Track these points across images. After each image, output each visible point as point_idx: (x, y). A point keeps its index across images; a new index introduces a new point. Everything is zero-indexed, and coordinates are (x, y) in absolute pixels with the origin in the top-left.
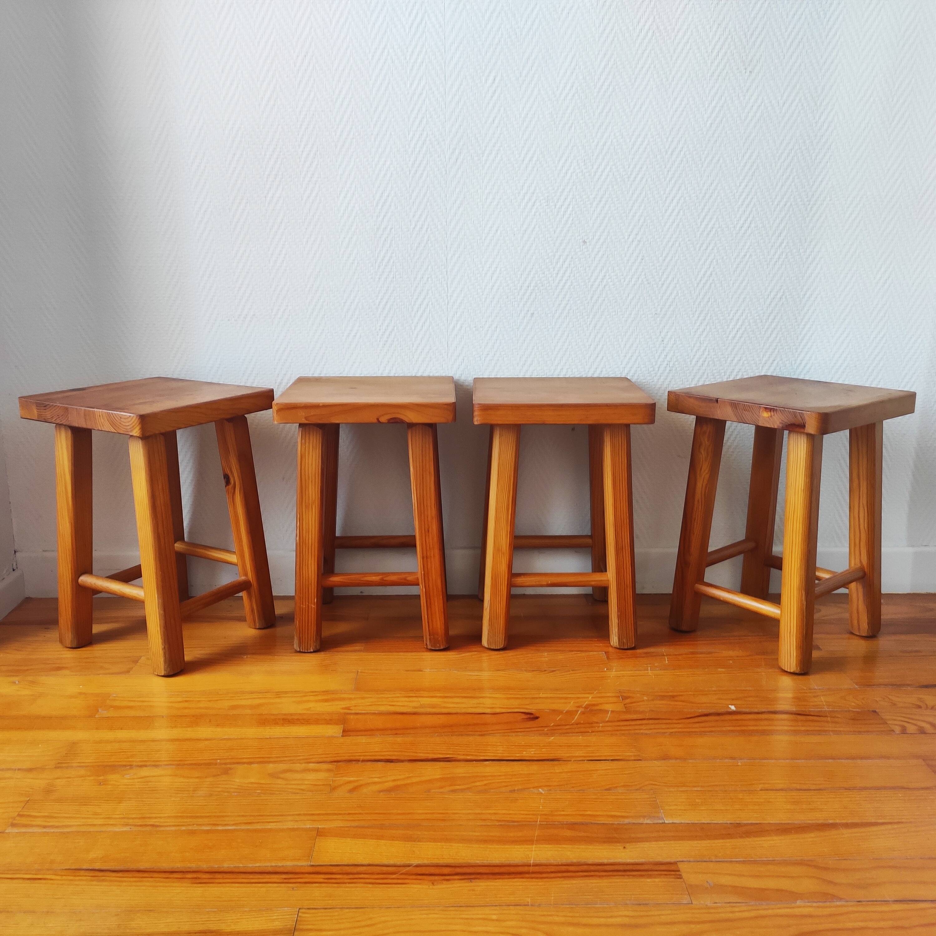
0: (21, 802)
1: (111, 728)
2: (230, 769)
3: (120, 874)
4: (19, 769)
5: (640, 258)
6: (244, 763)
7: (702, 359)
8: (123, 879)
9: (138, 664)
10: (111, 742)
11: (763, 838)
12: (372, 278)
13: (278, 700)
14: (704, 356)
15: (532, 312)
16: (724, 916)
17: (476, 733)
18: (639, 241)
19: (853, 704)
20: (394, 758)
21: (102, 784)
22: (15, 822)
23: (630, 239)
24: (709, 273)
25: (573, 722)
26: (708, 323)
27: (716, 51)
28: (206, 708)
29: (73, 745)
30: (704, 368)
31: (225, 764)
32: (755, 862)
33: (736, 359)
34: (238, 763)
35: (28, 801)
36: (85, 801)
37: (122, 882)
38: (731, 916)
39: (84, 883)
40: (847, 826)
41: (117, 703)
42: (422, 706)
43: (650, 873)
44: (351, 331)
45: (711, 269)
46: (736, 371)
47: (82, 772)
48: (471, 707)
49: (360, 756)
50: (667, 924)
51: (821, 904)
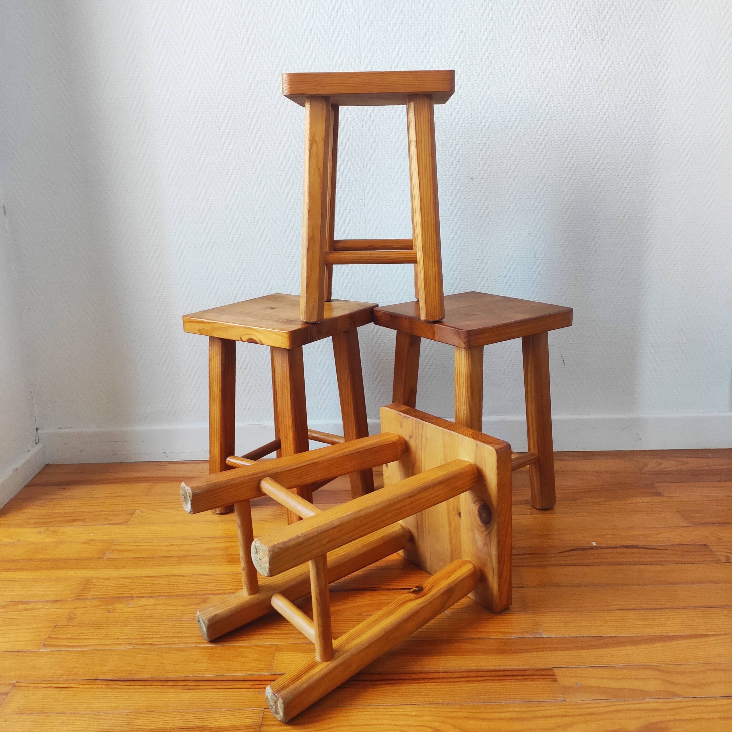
0: (49, 627)
1: (116, 568)
2: (208, 598)
3: (128, 683)
4: (47, 601)
5: (516, 190)
6: (218, 594)
8: (129, 687)
9: (134, 516)
10: (116, 578)
11: (620, 648)
16: (589, 710)
18: (516, 177)
19: (688, 539)
21: (111, 612)
22: (46, 643)
23: (509, 175)
27: (575, 24)
28: (187, 550)
29: (88, 580)
31: (205, 595)
32: (613, 667)
34: (214, 594)
35: (55, 626)
36: (98, 625)
37: (129, 689)
38: (596, 710)
39: (100, 690)
40: (684, 637)
41: (119, 548)
43: (532, 677)
47: (96, 602)
50: (547, 717)
51: (665, 700)
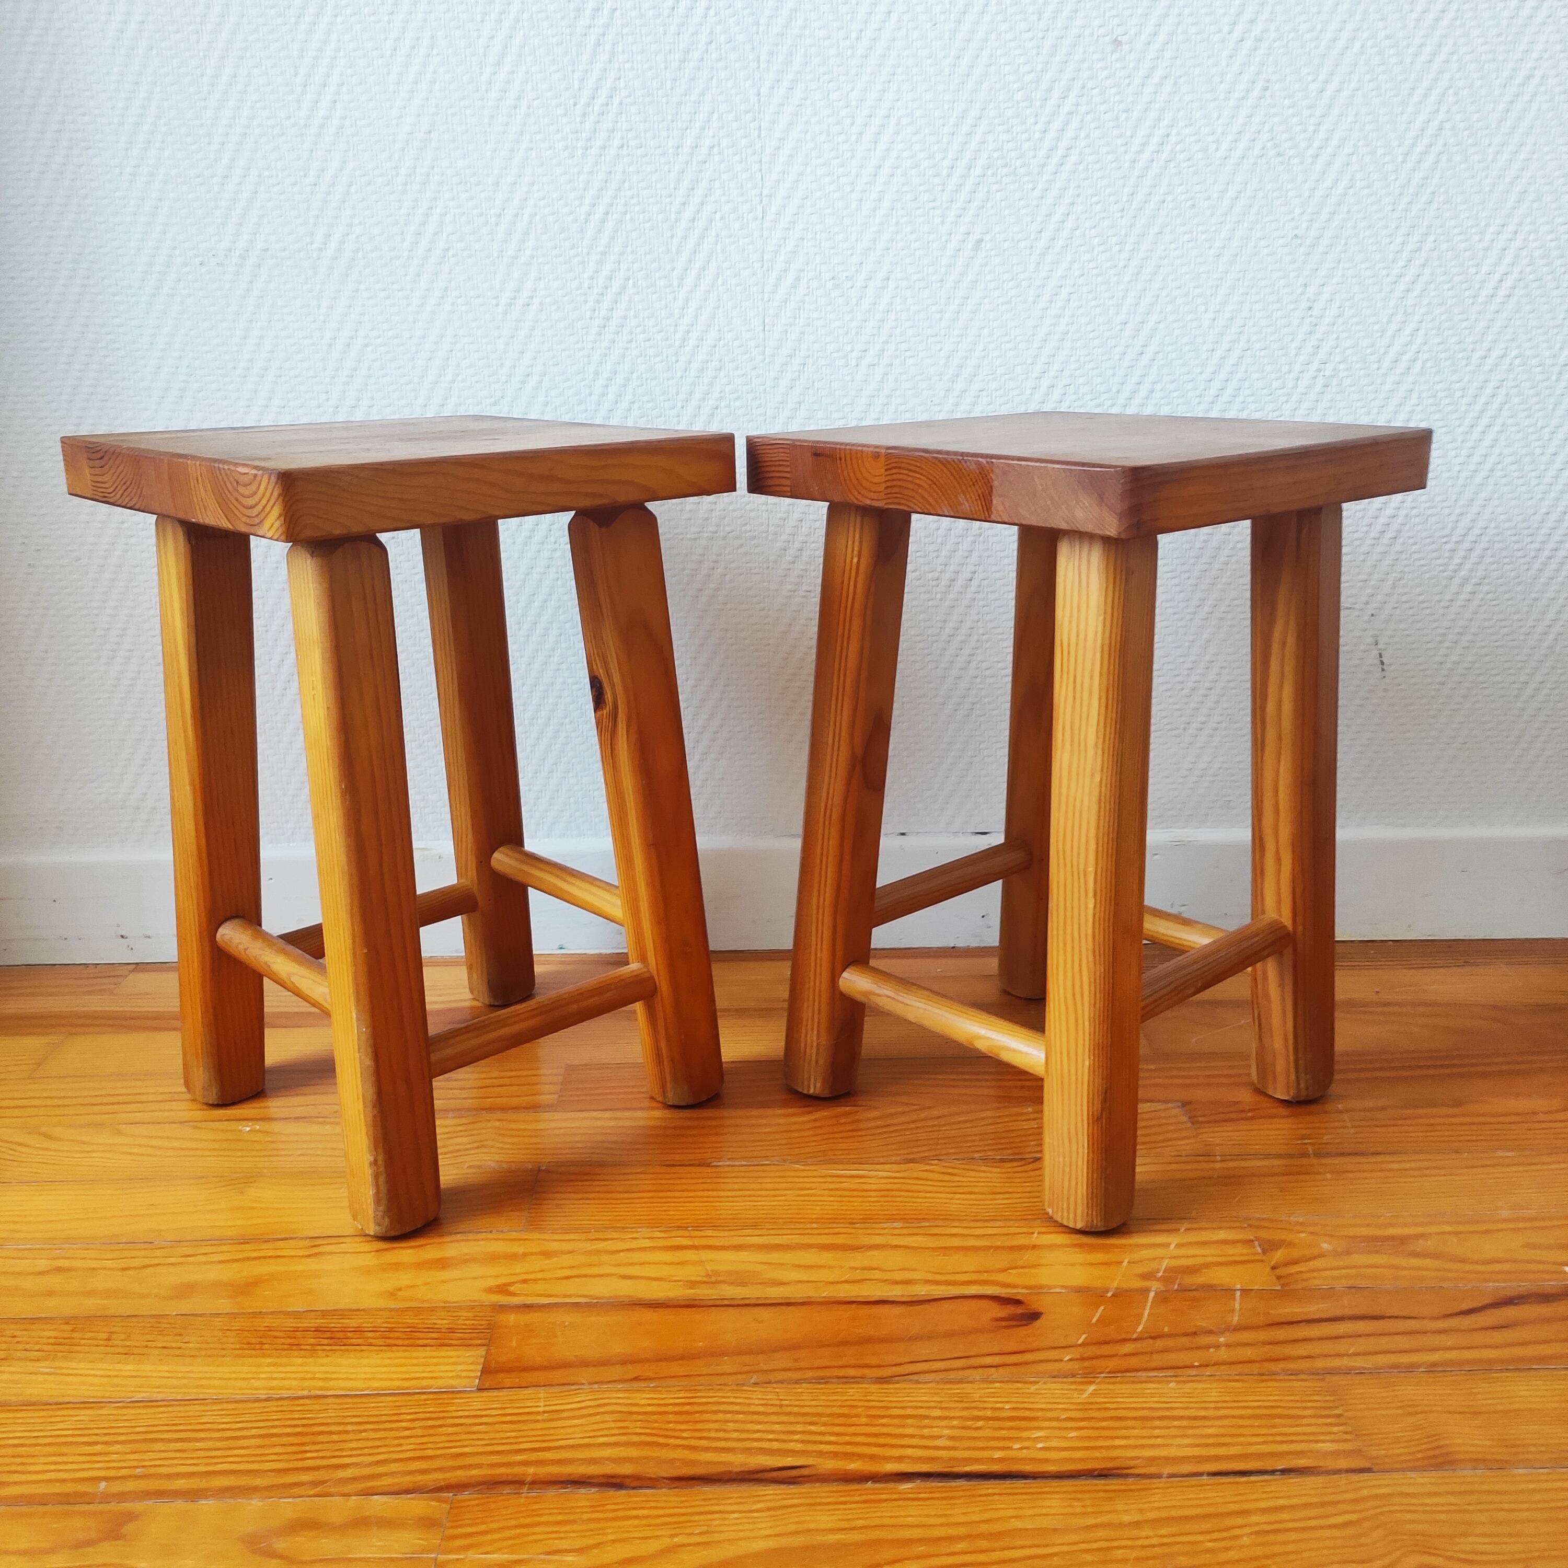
2: (131, 1517)
5: (1260, 85)
7: (1408, 356)
12: (566, 148)
13: (311, 1265)
14: (1414, 347)
15: (977, 236)
17: (868, 1372)
18: (1259, 40)
20: (626, 1469)
23: (1236, 35)
24: (1435, 124)
25: (1140, 1329)
26: (1427, 260)
28: (108, 1294)
30: (1411, 379)
33: (1495, 354)
34: (160, 1494)
42: (712, 1280)
44: (518, 291)
45: (1441, 116)
46: (1492, 384)
48: (846, 1282)
49: (526, 1463)
